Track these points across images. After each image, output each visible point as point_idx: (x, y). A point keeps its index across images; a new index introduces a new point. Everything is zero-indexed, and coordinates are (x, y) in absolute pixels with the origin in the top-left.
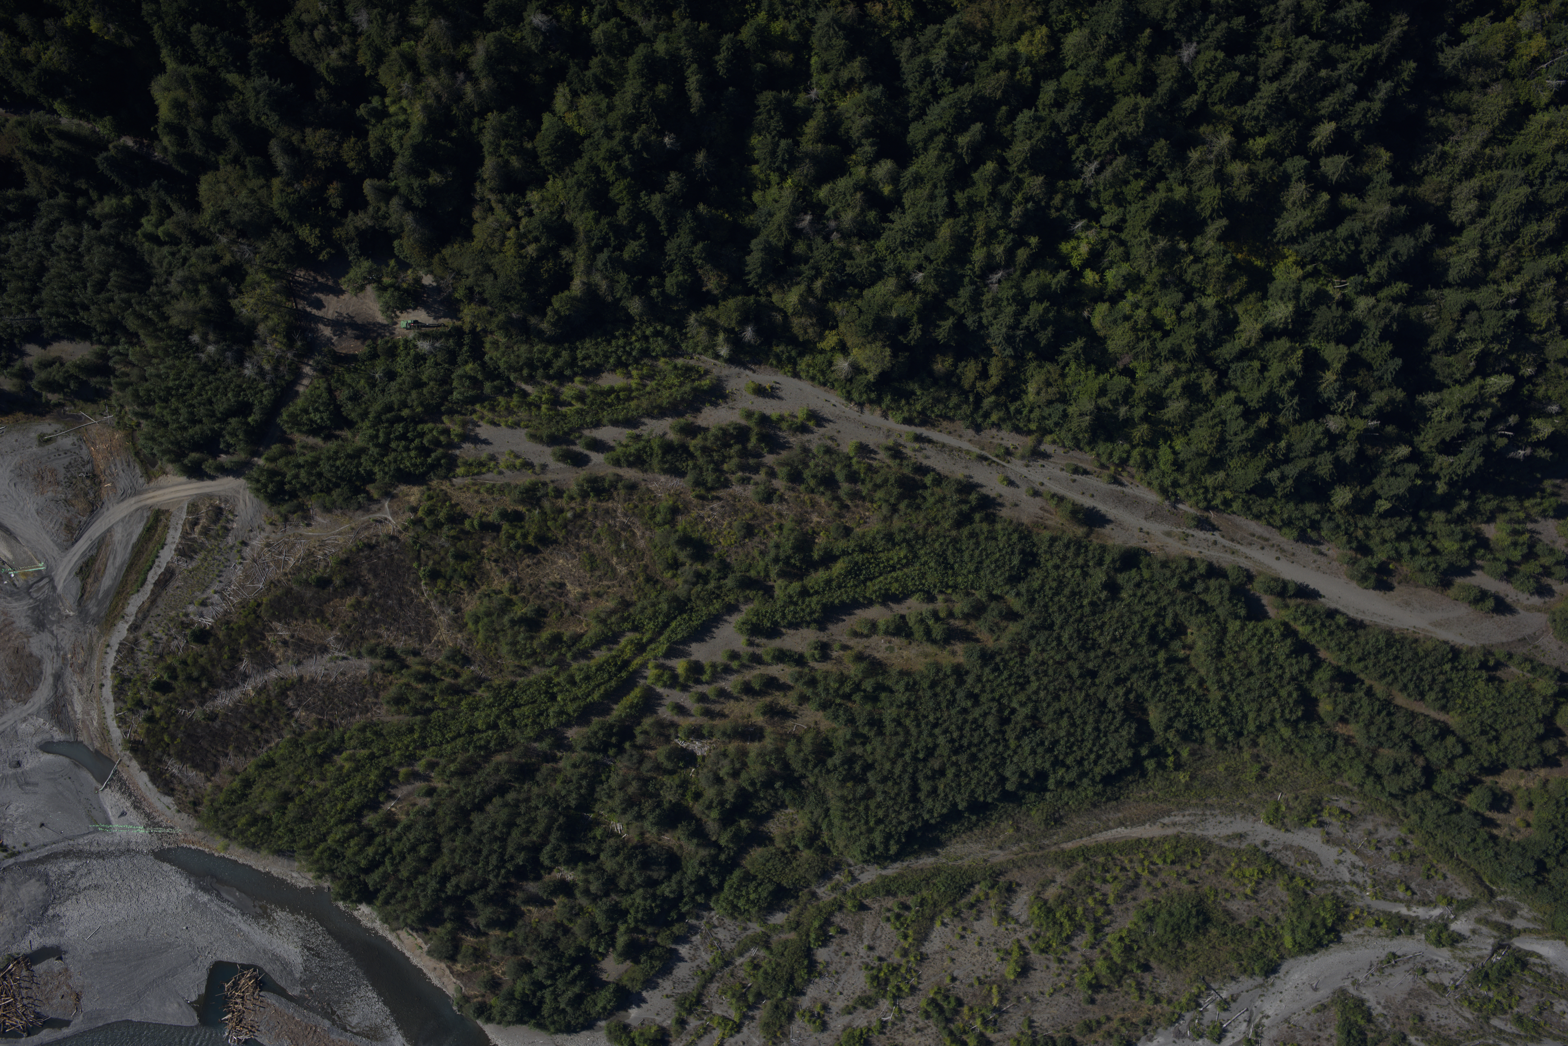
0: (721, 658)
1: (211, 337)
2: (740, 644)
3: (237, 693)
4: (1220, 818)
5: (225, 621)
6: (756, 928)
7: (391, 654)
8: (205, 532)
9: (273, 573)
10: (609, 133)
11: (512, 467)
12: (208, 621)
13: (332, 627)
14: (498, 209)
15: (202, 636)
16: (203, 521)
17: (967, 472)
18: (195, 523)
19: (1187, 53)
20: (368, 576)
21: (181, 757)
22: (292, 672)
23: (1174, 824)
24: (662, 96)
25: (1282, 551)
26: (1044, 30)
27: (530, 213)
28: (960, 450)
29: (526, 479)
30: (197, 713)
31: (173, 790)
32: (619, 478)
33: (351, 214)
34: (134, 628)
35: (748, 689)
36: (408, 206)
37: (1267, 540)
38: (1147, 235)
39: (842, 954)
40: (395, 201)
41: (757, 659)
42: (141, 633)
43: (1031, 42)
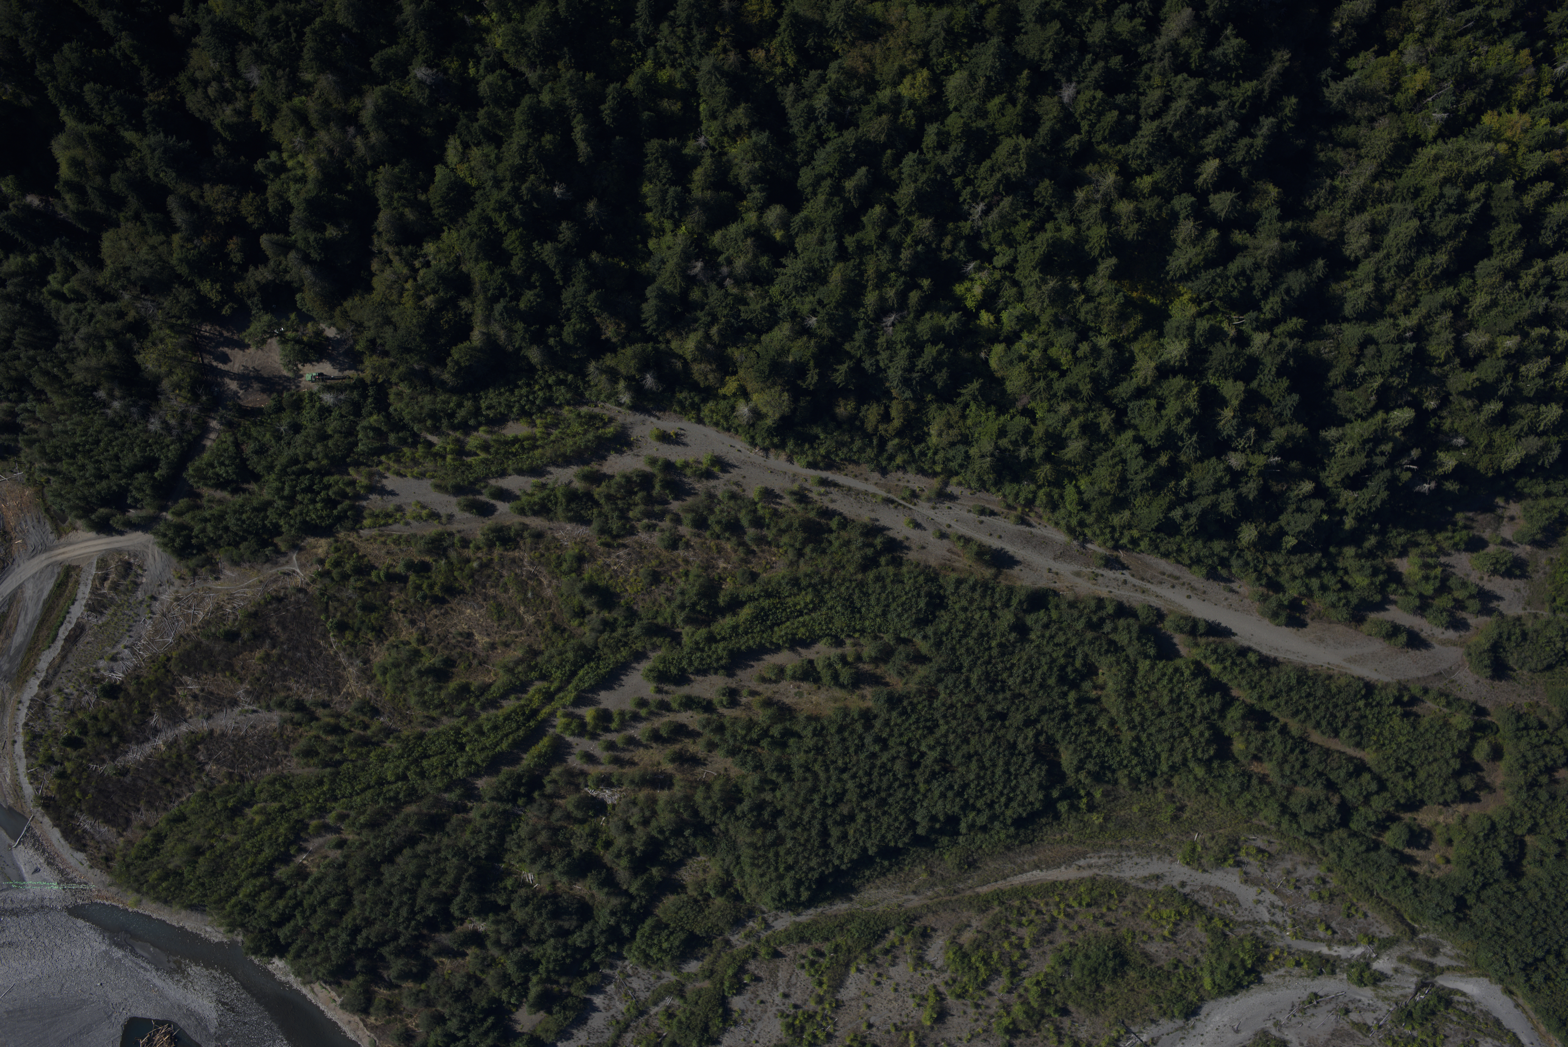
0: (629, 706)
1: (117, 393)
2: (649, 691)
3: (148, 748)
4: (1136, 859)
5: (135, 676)
6: (670, 976)
7: (300, 706)
8: (115, 587)
9: (183, 627)
10: (498, 183)
11: (418, 518)
12: (118, 676)
13: (242, 680)
14: (396, 261)
15: (112, 691)
16: (113, 576)
17: (873, 515)
18: (104, 578)
19: (1067, 93)
20: (277, 629)
21: (93, 812)
22: (202, 726)
23: (1090, 866)
24: (548, 146)
25: (1193, 589)
26: (925, 73)
27: (427, 264)
28: (866, 493)
29: (432, 529)
30: (107, 768)
31: (85, 845)
32: (525, 527)
33: (251, 268)
34: (45, 684)
35: (656, 736)
36: (306, 259)
37: (1177, 578)
38: (1036, 275)
39: (757, 1002)
40: (292, 255)
41: (665, 706)
42: (52, 689)
43: (913, 86)
